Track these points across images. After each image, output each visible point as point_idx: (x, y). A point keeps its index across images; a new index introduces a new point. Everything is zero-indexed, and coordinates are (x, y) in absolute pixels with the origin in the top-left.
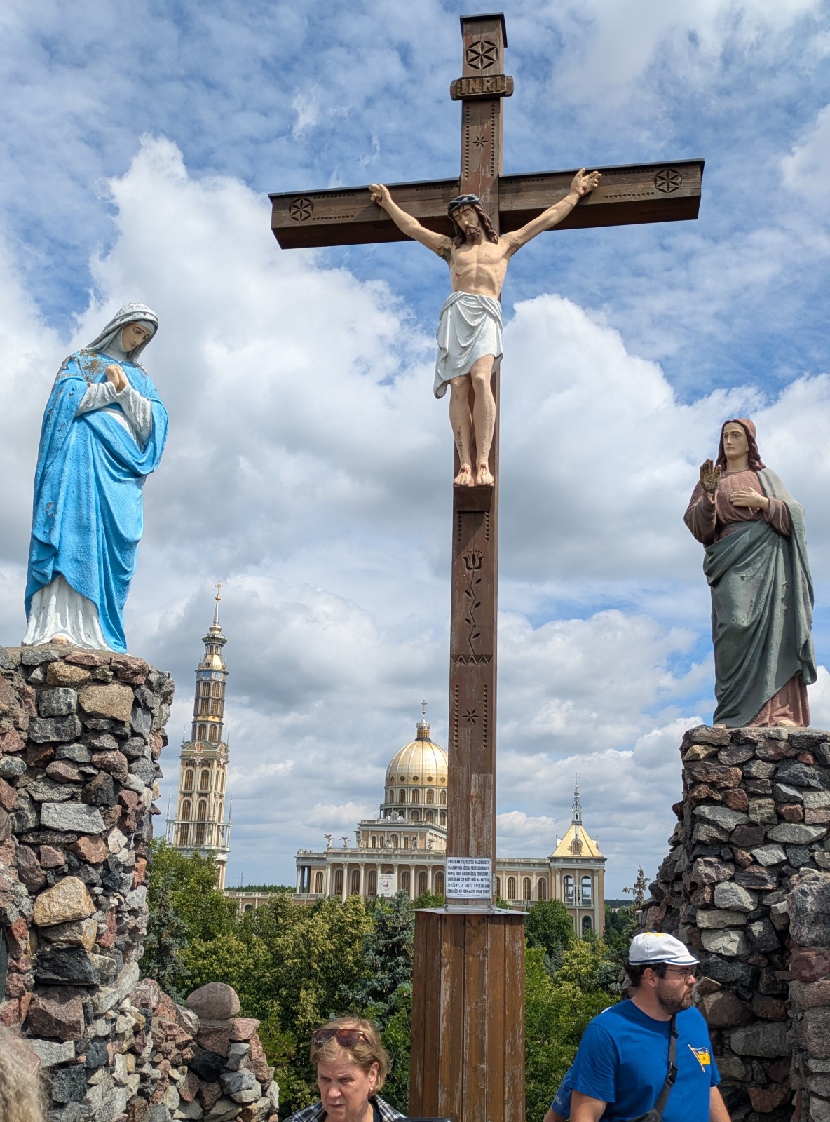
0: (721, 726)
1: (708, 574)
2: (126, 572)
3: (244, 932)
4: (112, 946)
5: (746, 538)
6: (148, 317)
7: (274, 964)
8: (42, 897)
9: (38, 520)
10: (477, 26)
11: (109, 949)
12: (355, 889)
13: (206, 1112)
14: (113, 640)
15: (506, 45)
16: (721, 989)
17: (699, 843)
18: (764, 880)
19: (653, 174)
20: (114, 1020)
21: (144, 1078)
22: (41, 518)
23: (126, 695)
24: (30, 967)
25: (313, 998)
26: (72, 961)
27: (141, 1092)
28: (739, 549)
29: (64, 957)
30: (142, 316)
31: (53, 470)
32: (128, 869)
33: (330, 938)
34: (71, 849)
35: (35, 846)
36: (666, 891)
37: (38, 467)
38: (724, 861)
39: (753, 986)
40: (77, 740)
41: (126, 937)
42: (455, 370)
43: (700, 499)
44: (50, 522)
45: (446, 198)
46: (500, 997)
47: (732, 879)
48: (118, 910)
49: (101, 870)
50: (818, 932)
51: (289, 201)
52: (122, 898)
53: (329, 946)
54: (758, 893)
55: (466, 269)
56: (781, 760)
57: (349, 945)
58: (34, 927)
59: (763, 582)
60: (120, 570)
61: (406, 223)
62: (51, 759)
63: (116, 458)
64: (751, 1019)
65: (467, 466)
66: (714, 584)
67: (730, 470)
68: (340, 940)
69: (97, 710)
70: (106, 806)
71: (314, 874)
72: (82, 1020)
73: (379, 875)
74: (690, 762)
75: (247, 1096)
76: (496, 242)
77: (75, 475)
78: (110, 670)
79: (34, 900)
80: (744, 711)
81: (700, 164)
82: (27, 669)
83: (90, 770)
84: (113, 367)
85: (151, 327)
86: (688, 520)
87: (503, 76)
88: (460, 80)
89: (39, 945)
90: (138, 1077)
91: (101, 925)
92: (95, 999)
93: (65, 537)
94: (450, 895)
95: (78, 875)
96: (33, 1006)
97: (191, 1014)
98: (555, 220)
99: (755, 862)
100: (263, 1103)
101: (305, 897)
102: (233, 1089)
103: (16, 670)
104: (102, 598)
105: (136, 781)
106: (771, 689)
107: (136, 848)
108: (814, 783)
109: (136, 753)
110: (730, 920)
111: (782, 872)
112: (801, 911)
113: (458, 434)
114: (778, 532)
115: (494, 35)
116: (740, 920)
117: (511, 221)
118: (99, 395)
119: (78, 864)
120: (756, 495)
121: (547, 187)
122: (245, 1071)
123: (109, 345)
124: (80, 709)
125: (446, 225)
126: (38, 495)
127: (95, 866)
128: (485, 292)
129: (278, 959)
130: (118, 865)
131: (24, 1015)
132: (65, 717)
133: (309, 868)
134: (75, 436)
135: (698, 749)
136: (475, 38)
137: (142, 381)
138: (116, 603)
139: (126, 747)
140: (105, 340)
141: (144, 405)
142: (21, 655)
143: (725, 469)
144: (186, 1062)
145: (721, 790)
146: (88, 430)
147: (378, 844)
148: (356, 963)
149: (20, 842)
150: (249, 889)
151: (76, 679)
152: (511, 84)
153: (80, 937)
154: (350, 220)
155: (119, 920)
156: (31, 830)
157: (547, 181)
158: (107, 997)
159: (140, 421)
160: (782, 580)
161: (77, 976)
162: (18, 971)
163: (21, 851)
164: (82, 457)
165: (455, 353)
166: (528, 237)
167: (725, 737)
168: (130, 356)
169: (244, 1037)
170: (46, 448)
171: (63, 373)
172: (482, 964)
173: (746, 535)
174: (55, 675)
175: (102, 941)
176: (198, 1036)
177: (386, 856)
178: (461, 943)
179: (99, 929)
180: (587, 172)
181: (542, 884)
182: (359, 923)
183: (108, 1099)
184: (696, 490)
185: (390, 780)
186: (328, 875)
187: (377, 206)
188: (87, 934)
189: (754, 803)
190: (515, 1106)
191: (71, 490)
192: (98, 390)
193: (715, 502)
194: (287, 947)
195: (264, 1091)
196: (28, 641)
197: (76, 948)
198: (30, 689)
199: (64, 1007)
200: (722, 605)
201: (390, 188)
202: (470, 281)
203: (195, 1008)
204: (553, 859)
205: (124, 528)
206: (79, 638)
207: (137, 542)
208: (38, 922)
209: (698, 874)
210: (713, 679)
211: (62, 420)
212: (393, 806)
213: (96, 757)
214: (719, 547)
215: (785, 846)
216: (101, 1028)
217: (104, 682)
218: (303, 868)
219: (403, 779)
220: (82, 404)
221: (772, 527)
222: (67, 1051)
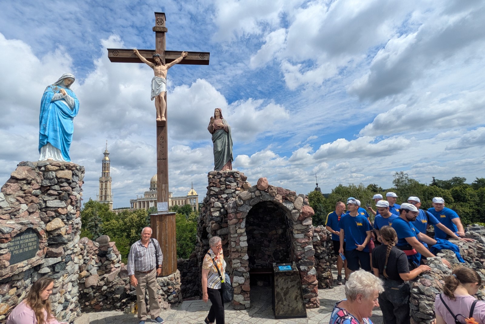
0: (215, 171)
1: (213, 140)
2: (69, 142)
3: (117, 219)
4: (71, 233)
5: (220, 133)
6: (71, 77)
7: (125, 225)
8: (49, 224)
9: (41, 128)
10: (159, 15)
11: (70, 234)
12: (144, 207)
13: (102, 264)
14: (66, 159)
15: (166, 20)
16: (215, 223)
17: (211, 195)
18: (223, 201)
19: (199, 54)
20: (73, 250)
21: (85, 260)
22: (42, 128)
23: (70, 173)
24: (46, 241)
25: (134, 231)
26: (59, 238)
27: (84, 263)
28: (218, 135)
29: (56, 238)
30: (70, 76)
31: (45, 115)
32: (74, 214)
33: (138, 218)
34: (56, 211)
35: (45, 212)
36: (206, 204)
37: (40, 115)
38: (216, 198)
39: (221, 222)
40: (56, 184)
41: (75, 230)
42: (156, 94)
43: (211, 125)
44: (45, 129)
45: (152, 54)
46: (170, 230)
47: (217, 201)
48: (72, 224)
49: (66, 215)
50: (233, 210)
51: (113, 51)
52: (73, 221)
53: (138, 219)
54: (222, 203)
55: (157, 71)
56: (227, 177)
57: (142, 219)
58: (46, 231)
59: (223, 142)
60: (67, 141)
61: (143, 59)
62: (49, 190)
63: (64, 113)
64: (221, 228)
65: (159, 116)
66: (214, 142)
67: (217, 119)
68: (140, 218)
69: (62, 177)
70: (66, 200)
71: (134, 204)
72: (63, 251)
73: (150, 203)
74: (209, 179)
75: (113, 259)
76: (164, 66)
77: (52, 117)
78: (65, 166)
79: (46, 225)
80: (220, 168)
81: (209, 53)
82: (40, 167)
83: (61, 192)
84: (62, 89)
85: (73, 80)
86: (208, 129)
87: (165, 28)
88: (155, 27)
89: (49, 235)
90: (83, 260)
91: (67, 228)
92: (67, 246)
93: (50, 133)
94: (158, 211)
95: (59, 217)
96: (48, 250)
97: (97, 243)
98: (178, 62)
99: (222, 197)
100: (117, 259)
101: (133, 209)
102: (109, 258)
103: (36, 168)
104: (62, 148)
105: (75, 193)
106: (225, 163)
107: (76, 209)
108: (233, 181)
109: (74, 186)
110: (217, 209)
111: (227, 199)
112: (229, 207)
113: (157, 109)
114: (226, 132)
115: (163, 17)
116: (219, 209)
117: (168, 61)
118: (58, 97)
119: (58, 215)
120: (222, 124)
121: (176, 54)
122: (112, 253)
123: (61, 83)
124: (56, 177)
125: (152, 60)
126: (41, 122)
127: (64, 215)
128: (162, 77)
129: (125, 224)
130: (71, 214)
131: (45, 253)
132: (52, 179)
133: (133, 203)
134: (51, 107)
135: (210, 176)
136: (158, 18)
137: (71, 93)
138: (67, 149)
139: (71, 185)
140: (59, 82)
141: (72, 100)
142: (38, 164)
143: (215, 118)
144: (96, 254)
145: (215, 184)
146: (55, 105)
147: (149, 196)
148: (144, 222)
149: (41, 211)
150: (119, 209)
151: (55, 169)
152: (167, 30)
153: (61, 232)
154: (129, 57)
155: (73, 226)
156: (44, 208)
157: (176, 53)
158: (70, 245)
159: (71, 103)
160: (227, 141)
161: (60, 241)
162: (42, 243)
163: (41, 213)
164: (53, 112)
165: (155, 90)
166: (172, 65)
167: (216, 173)
168: (67, 87)
169: (111, 246)
170: (42, 110)
171: (47, 90)
172: (166, 224)
173: (220, 132)
174: (48, 169)
175: (68, 232)
176: (99, 248)
177: (151, 199)
178: (161, 220)
179: (66, 229)
180: (185, 52)
181: (185, 201)
182: (144, 214)
183: (73, 267)
184: (210, 123)
185: (151, 182)
186: (138, 204)
187: (135, 54)
188: (63, 231)
189: (221, 186)
190: (174, 252)
191: (51, 121)
192: (57, 95)
193: (214, 125)
194: (127, 221)
195: (117, 257)
196: (40, 160)
197: (60, 235)
198: (41, 172)
199: (57, 249)
200: (215, 146)
201: (139, 50)
202: (158, 74)
203: (98, 242)
204: (188, 196)
205: (68, 130)
206: (56, 159)
207: (72, 134)
208: (48, 230)
209: (211, 201)
210: (214, 162)
211: (47, 102)
212: (152, 188)
213: (62, 188)
214: (214, 135)
215: (227, 194)
216: (69, 252)
217: (63, 170)
218: (132, 203)
219: (154, 182)
220: (53, 98)
221: (225, 130)
222: (59, 259)
